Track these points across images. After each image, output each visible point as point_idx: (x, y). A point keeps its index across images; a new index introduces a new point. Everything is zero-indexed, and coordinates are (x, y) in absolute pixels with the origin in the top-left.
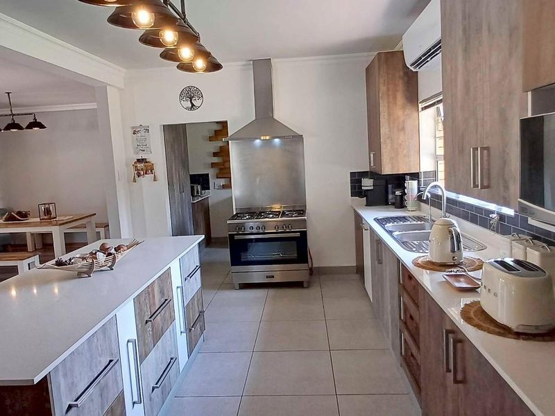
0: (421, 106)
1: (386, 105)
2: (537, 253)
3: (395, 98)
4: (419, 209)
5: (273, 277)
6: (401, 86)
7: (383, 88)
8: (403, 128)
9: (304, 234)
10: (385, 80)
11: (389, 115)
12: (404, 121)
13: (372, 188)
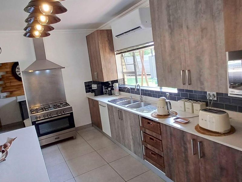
0: (115, 53)
1: (102, 52)
2: (199, 105)
3: (105, 49)
4: (120, 94)
5: (59, 138)
6: (107, 45)
7: (100, 45)
8: (110, 62)
9: (72, 114)
10: (101, 42)
11: (104, 56)
12: (110, 59)
13: (97, 88)
